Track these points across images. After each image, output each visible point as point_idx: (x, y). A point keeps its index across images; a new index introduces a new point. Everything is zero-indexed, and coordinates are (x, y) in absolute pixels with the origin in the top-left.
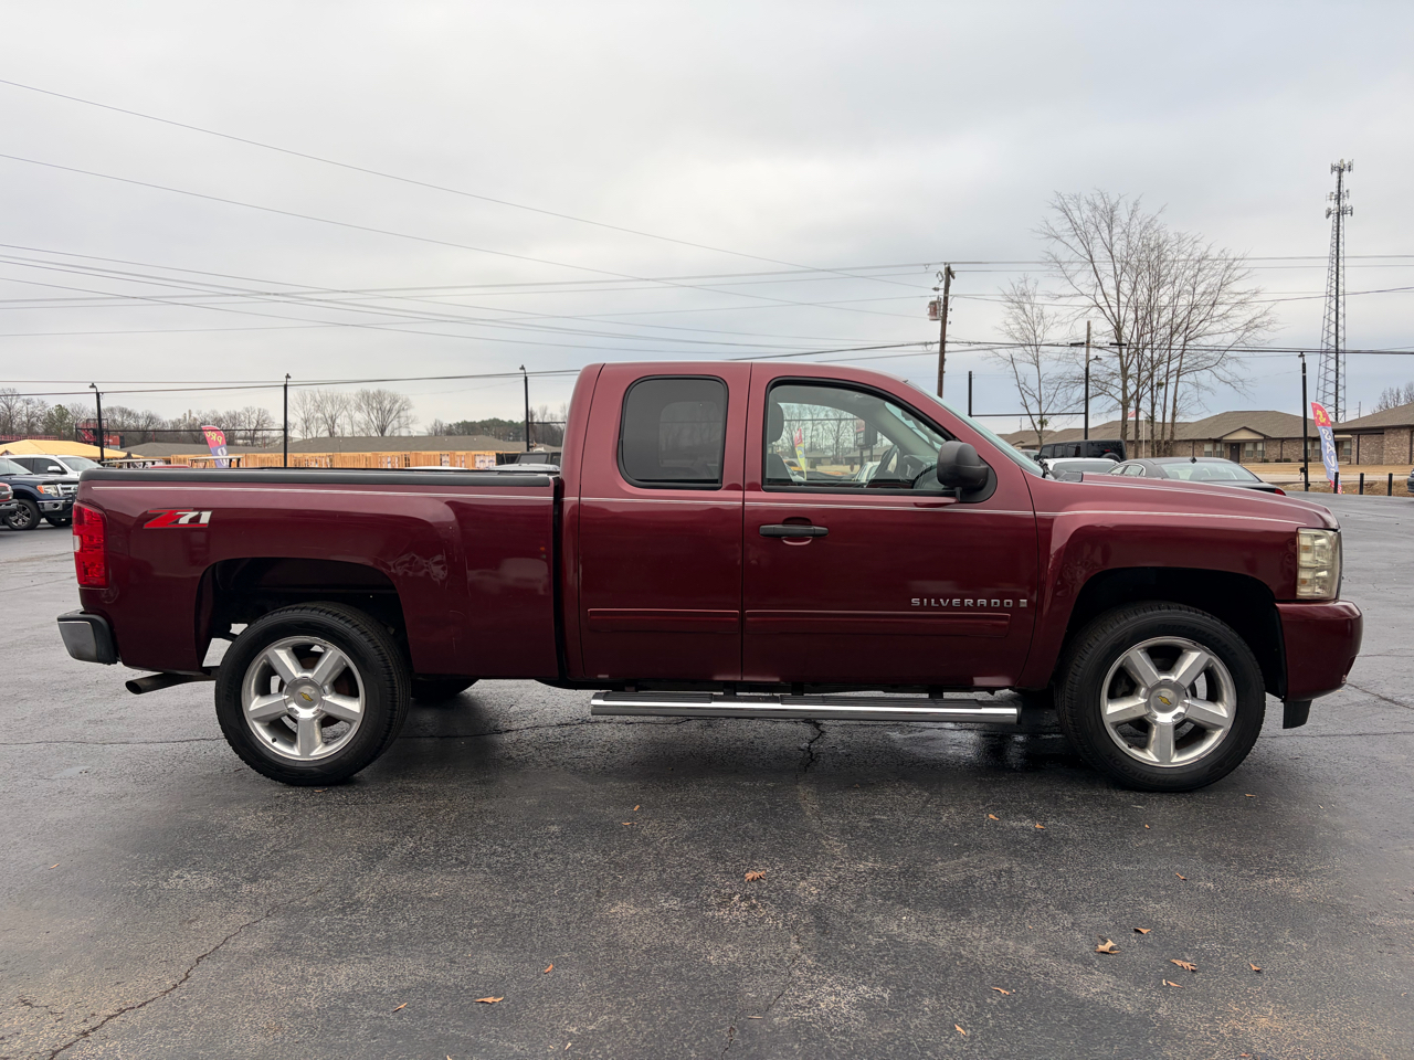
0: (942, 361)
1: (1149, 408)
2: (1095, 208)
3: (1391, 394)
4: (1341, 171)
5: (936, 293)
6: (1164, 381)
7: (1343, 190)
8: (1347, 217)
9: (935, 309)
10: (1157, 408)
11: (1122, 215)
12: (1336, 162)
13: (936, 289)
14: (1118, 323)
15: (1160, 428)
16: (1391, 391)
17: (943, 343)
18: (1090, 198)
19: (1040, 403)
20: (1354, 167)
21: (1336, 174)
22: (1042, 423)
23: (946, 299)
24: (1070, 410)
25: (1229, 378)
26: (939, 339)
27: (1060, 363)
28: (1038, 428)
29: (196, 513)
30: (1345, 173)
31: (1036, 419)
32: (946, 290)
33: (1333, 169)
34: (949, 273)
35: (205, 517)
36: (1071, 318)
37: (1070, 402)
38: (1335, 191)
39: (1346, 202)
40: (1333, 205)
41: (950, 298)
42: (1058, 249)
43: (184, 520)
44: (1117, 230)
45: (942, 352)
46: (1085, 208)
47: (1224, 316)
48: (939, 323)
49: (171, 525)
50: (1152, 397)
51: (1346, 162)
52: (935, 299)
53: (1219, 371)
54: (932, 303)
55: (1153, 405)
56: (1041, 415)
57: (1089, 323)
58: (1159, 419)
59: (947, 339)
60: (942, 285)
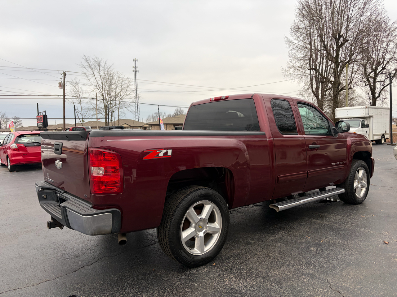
0: (64, 101)
1: (111, 118)
2: (95, 61)
3: (150, 116)
4: (135, 61)
5: (62, 80)
6: (114, 110)
7: (136, 66)
8: (137, 72)
9: (61, 85)
10: (113, 118)
11: (102, 64)
12: (134, 59)
13: (61, 79)
14: (103, 94)
15: (114, 123)
16: (150, 115)
17: (64, 96)
18: (93, 58)
19: (82, 115)
20: (138, 60)
21: (134, 61)
22: (83, 121)
23: (64, 82)
24: (90, 118)
25: (131, 110)
26: (63, 94)
27: (86, 104)
28: (82, 122)
29: (165, 151)
30: (136, 62)
31: (81, 120)
32: (64, 80)
33: (134, 60)
34: (65, 74)
35: (170, 152)
36: (90, 91)
37: (90, 116)
38: (134, 66)
39: (137, 69)
40: (134, 69)
41: (66, 82)
42: (85, 71)
43: (161, 155)
44: (101, 68)
45: (64, 99)
46: (92, 60)
47: (129, 94)
48: (62, 89)
49: (155, 158)
50: (111, 115)
51: (136, 59)
52: (60, 82)
53: (129, 109)
54: (59, 83)
55: (112, 117)
56: (83, 119)
57: (96, 93)
58: (113, 121)
59: (65, 95)
60: (63, 78)
